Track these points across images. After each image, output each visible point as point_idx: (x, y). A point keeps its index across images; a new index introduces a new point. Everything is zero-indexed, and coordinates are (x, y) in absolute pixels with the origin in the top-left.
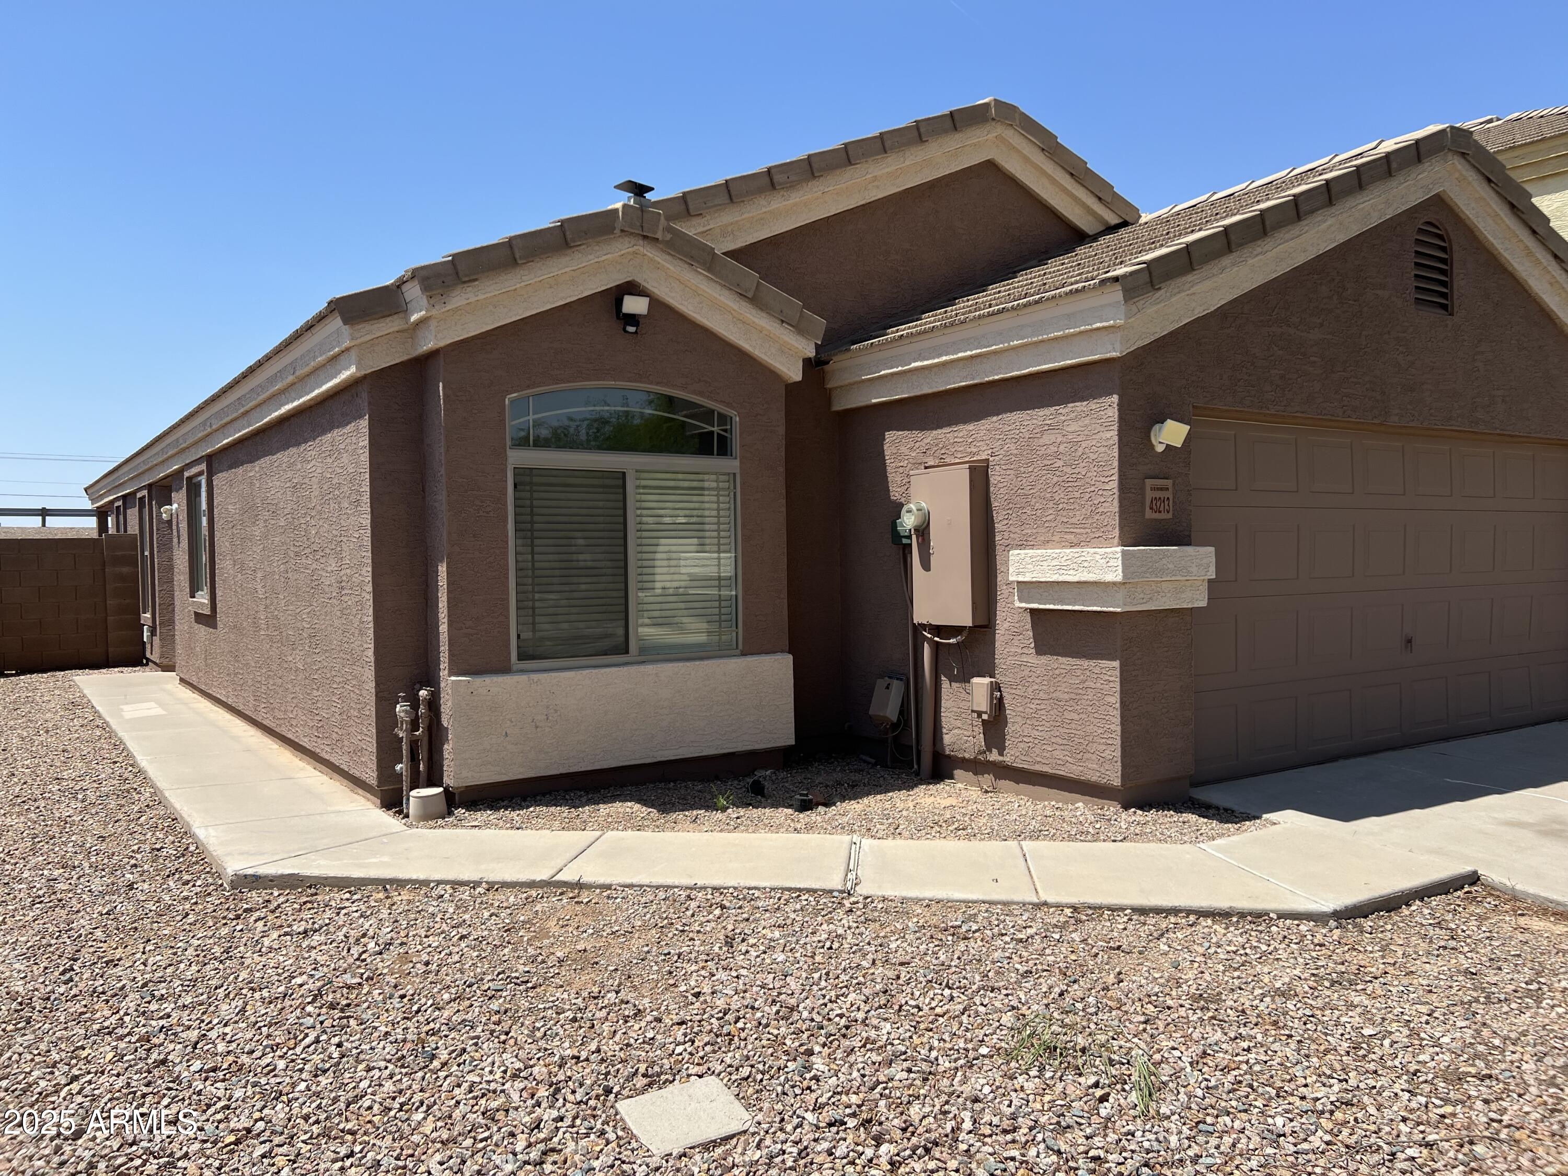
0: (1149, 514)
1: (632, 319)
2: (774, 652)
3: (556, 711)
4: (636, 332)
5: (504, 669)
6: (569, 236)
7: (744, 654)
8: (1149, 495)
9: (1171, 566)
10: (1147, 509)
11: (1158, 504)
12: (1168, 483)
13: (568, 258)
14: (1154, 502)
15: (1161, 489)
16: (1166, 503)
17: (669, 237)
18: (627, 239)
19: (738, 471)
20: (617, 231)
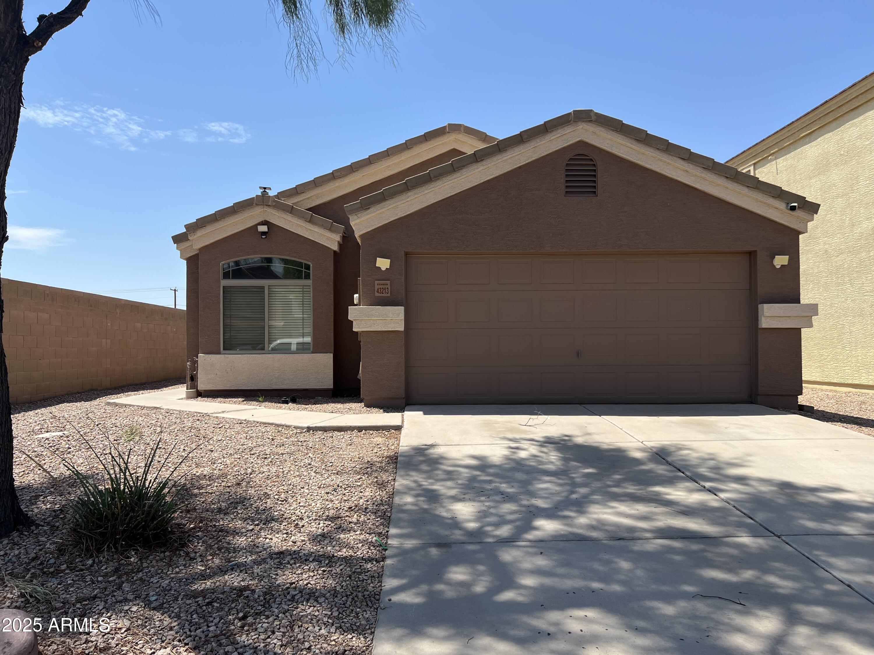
0: (377, 294)
1: (264, 233)
2: (327, 353)
3: (234, 368)
4: (266, 238)
5: (219, 353)
6: (235, 208)
7: (313, 353)
8: (377, 287)
9: (377, 314)
10: (376, 292)
11: (382, 290)
12: (388, 282)
13: (237, 216)
14: (379, 290)
15: (384, 285)
16: (386, 290)
17: (274, 204)
18: (260, 206)
19: (311, 285)
20: (254, 204)
